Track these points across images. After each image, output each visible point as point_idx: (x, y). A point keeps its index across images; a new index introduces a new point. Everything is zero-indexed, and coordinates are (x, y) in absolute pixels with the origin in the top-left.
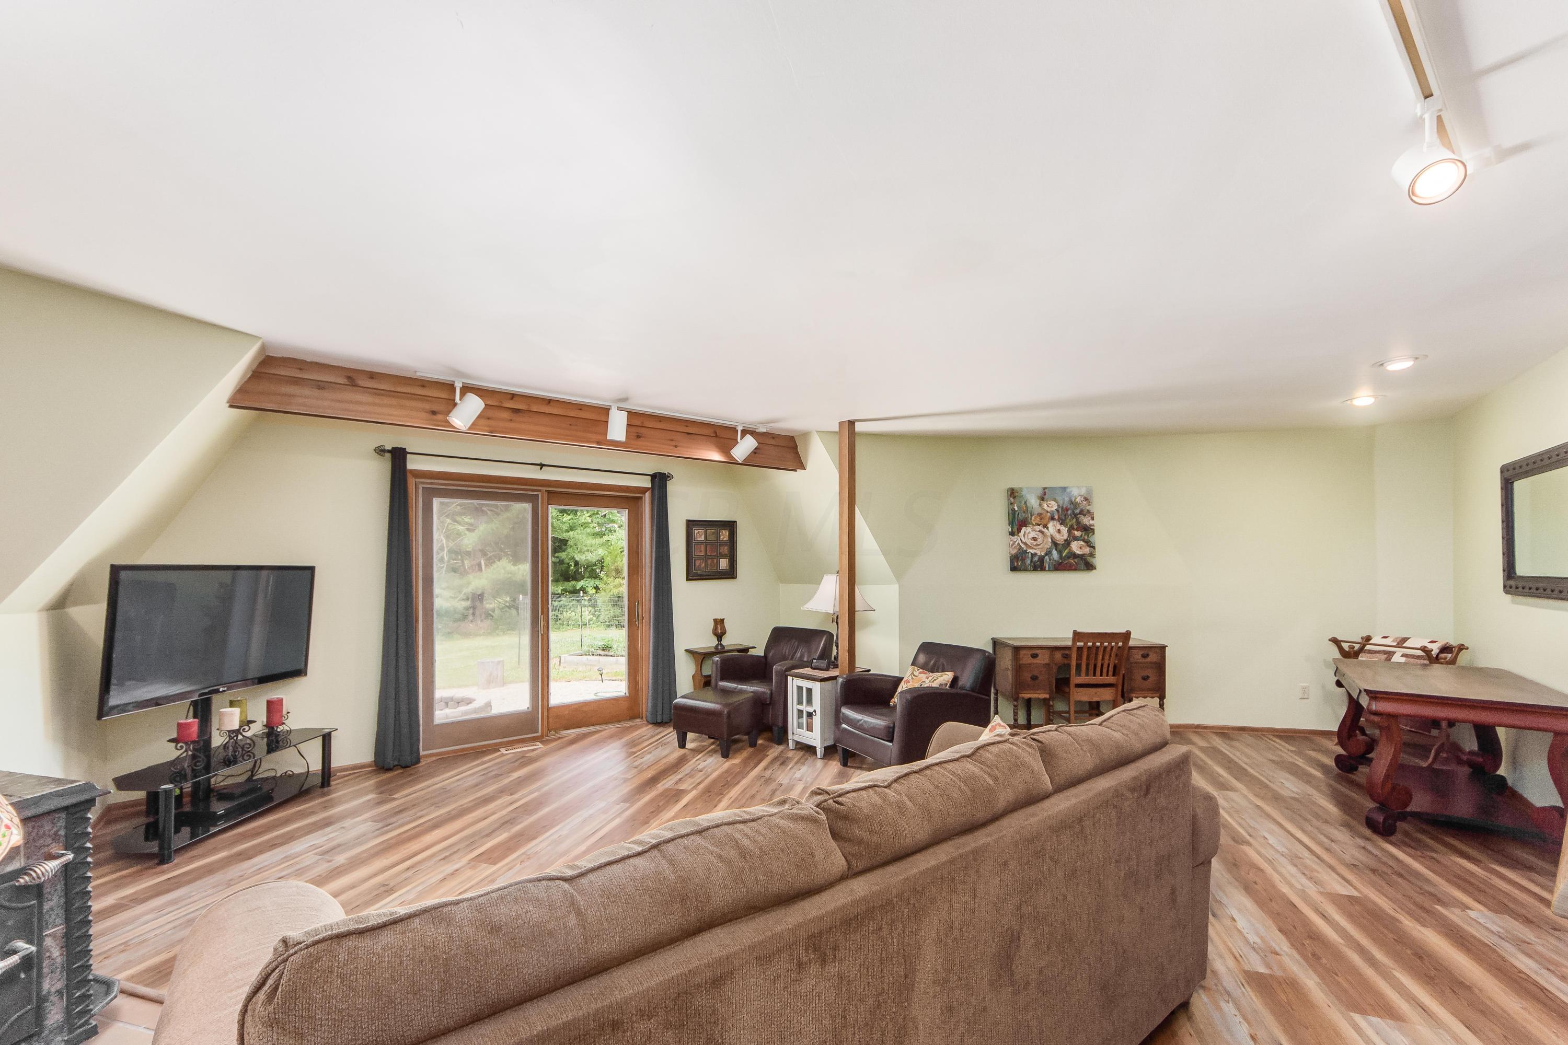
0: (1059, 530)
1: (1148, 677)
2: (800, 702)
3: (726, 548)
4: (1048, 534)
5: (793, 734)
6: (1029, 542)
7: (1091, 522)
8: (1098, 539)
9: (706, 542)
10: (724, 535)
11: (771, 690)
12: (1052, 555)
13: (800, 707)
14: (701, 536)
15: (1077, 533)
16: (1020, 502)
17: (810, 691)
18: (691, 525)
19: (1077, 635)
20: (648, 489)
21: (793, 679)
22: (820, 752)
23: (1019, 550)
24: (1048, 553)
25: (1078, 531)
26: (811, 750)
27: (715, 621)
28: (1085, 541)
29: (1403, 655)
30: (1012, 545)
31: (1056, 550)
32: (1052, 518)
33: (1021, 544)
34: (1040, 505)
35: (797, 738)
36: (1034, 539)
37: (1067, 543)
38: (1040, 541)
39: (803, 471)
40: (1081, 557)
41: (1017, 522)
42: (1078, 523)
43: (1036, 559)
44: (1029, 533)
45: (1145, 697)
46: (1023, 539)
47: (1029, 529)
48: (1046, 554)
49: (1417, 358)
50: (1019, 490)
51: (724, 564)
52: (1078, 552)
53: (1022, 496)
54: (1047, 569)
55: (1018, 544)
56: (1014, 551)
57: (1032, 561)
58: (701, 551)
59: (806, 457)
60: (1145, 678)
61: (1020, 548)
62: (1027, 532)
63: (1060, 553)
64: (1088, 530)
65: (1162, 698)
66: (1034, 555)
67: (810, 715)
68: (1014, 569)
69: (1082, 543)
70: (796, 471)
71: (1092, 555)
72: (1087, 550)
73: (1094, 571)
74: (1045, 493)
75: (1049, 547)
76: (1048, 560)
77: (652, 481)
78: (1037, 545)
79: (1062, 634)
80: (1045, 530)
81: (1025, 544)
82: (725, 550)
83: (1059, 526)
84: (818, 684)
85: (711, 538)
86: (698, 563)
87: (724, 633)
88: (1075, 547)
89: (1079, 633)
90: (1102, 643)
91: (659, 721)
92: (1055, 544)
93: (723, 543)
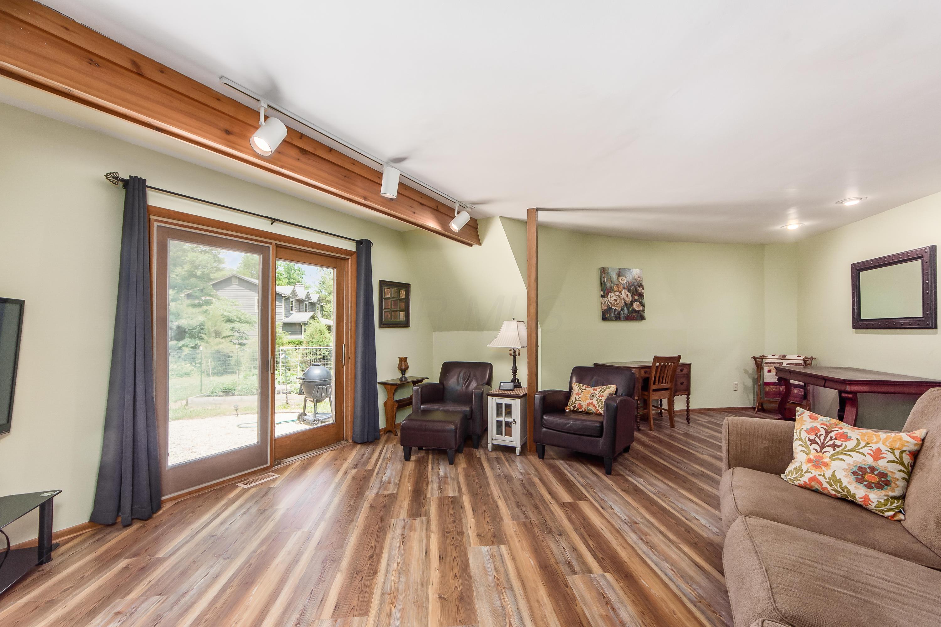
0: (627, 295)
1: (683, 383)
2: (499, 414)
3: (404, 304)
4: (622, 298)
5: (492, 439)
6: (613, 302)
7: (642, 291)
8: (646, 301)
9: (392, 298)
10: (403, 295)
11: (471, 408)
12: (624, 310)
13: (499, 419)
14: (388, 294)
15: (636, 298)
16: (608, 277)
17: (509, 406)
18: (383, 284)
19: (656, 359)
20: (354, 252)
21: (492, 398)
22: (518, 451)
23: (608, 307)
24: (623, 309)
25: (636, 296)
26: (511, 450)
27: (401, 359)
28: (640, 303)
29: (788, 364)
30: (604, 304)
31: (626, 308)
32: (624, 288)
33: (609, 303)
34: (618, 279)
35: (495, 442)
36: (615, 300)
37: (632, 304)
38: (618, 301)
39: (479, 246)
40: (638, 312)
41: (605, 290)
42: (636, 291)
43: (616, 313)
44: (613, 296)
45: (682, 395)
46: (609, 300)
47: (613, 294)
48: (622, 310)
49: (861, 199)
50: (607, 269)
51: (402, 315)
52: (637, 309)
53: (608, 273)
54: (622, 319)
55: (607, 303)
56: (605, 308)
57: (614, 314)
58: (388, 305)
59: (484, 235)
60: (682, 384)
61: (608, 306)
62: (612, 296)
63: (628, 309)
64: (641, 296)
65: (688, 395)
66: (615, 310)
67: (508, 424)
68: (604, 319)
69: (638, 303)
70: (471, 245)
71: (643, 311)
72: (641, 308)
73: (644, 321)
74: (620, 271)
75: (622, 305)
76: (622, 314)
77: (357, 247)
78: (617, 304)
79: (647, 359)
80: (621, 295)
81: (611, 303)
82: (403, 305)
83: (627, 293)
84: (518, 401)
85: (395, 296)
86: (386, 314)
87: (407, 368)
88: (636, 305)
89: (658, 357)
90: (668, 363)
91: (366, 441)
92: (626, 304)
93: (401, 300)
